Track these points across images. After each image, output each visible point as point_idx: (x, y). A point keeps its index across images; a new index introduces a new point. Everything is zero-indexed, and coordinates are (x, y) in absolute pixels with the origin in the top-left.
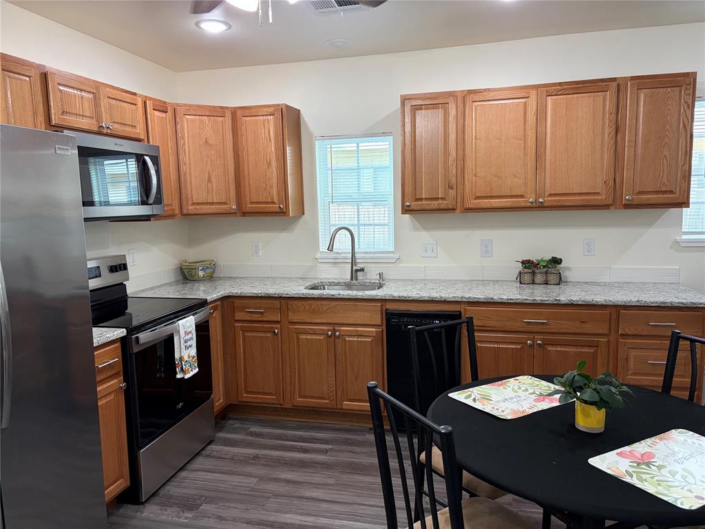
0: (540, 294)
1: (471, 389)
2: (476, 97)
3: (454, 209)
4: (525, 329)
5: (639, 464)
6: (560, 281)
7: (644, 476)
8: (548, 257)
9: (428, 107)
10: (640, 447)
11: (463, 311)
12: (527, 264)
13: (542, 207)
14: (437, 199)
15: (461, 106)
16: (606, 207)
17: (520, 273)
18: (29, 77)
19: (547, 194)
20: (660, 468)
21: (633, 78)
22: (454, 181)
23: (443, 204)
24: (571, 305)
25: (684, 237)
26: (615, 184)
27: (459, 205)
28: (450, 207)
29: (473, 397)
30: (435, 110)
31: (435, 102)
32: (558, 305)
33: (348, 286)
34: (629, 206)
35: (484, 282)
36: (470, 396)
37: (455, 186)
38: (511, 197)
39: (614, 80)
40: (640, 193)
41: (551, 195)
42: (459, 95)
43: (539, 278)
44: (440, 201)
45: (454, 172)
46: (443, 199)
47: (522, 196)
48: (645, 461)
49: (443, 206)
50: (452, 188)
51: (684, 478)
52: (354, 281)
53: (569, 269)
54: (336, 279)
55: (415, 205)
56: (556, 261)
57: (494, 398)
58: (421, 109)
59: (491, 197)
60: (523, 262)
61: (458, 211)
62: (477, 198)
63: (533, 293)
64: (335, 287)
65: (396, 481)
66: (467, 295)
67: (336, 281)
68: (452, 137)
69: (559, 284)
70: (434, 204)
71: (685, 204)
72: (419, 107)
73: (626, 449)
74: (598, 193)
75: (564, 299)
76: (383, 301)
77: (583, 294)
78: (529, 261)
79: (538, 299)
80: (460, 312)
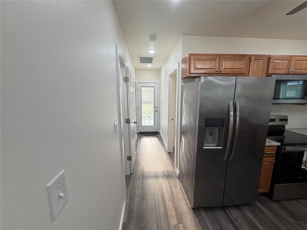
18: (263, 60)
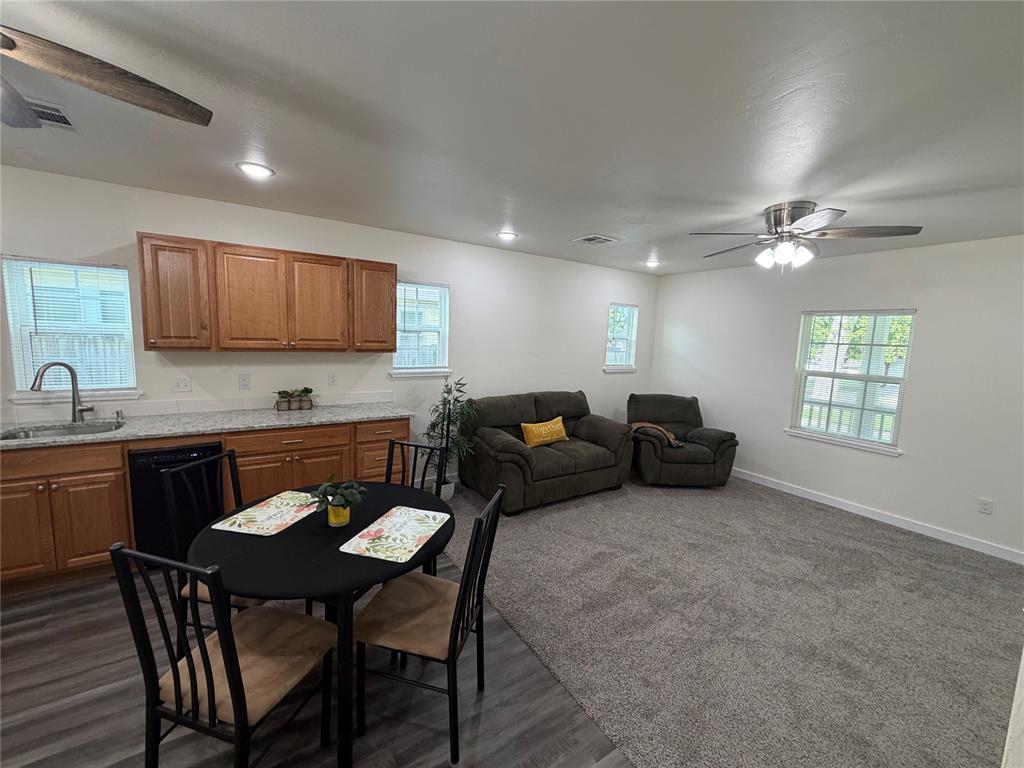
0: (295, 419)
1: (235, 516)
2: (227, 250)
3: (209, 348)
4: (285, 449)
5: (374, 540)
6: (312, 407)
7: (377, 548)
8: (301, 388)
9: (172, 249)
10: (373, 528)
11: (223, 441)
12: (284, 394)
13: (293, 349)
14: (189, 338)
15: (211, 255)
16: (344, 350)
17: (277, 402)
19: (298, 338)
20: (387, 538)
21: (357, 260)
22: (207, 322)
23: (197, 343)
24: (322, 426)
25: (395, 371)
26: (350, 335)
27: (214, 343)
28: (204, 346)
29: (238, 522)
30: (181, 254)
31: (181, 246)
32: (311, 427)
33: (69, 429)
34: (359, 350)
35: (243, 412)
36: (235, 522)
37: (208, 327)
38: (266, 339)
39: (344, 259)
40: (366, 341)
41: (301, 340)
42: (209, 244)
43: (294, 405)
44: (192, 340)
45: (207, 314)
46: (195, 338)
47: (276, 340)
48: (378, 537)
49: (196, 345)
50: (205, 328)
51: (401, 540)
52: (78, 423)
53: (318, 396)
54: (47, 422)
55: (161, 342)
56: (307, 391)
57: (259, 519)
58: (165, 250)
59: (247, 339)
60: (279, 393)
61: (213, 349)
62: (232, 339)
63: (289, 419)
64: (46, 432)
65: (152, 623)
66: (227, 426)
67: (48, 425)
68: (204, 282)
69: (310, 409)
70: (186, 343)
71: (393, 350)
72: (163, 248)
73: (365, 531)
74: (337, 340)
75: (315, 421)
76: (124, 442)
77: (330, 416)
78: (285, 392)
79: (294, 423)
80: (220, 442)
